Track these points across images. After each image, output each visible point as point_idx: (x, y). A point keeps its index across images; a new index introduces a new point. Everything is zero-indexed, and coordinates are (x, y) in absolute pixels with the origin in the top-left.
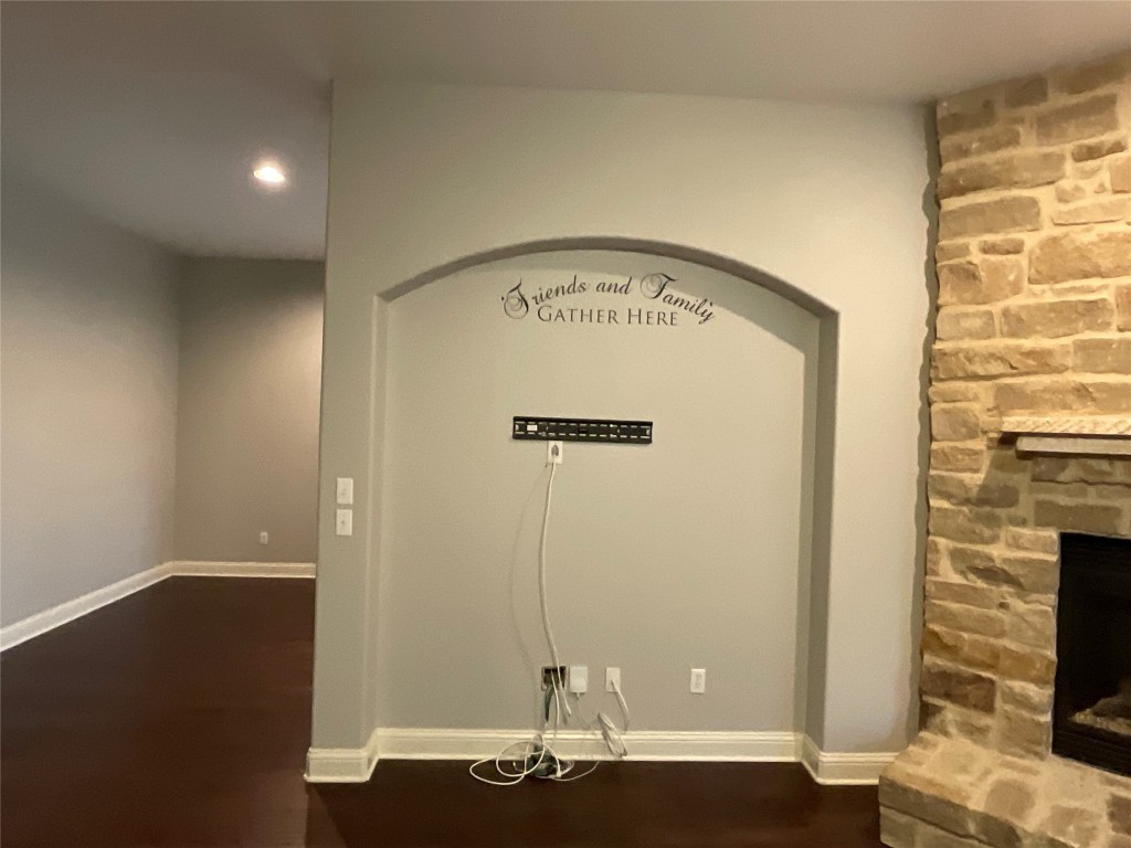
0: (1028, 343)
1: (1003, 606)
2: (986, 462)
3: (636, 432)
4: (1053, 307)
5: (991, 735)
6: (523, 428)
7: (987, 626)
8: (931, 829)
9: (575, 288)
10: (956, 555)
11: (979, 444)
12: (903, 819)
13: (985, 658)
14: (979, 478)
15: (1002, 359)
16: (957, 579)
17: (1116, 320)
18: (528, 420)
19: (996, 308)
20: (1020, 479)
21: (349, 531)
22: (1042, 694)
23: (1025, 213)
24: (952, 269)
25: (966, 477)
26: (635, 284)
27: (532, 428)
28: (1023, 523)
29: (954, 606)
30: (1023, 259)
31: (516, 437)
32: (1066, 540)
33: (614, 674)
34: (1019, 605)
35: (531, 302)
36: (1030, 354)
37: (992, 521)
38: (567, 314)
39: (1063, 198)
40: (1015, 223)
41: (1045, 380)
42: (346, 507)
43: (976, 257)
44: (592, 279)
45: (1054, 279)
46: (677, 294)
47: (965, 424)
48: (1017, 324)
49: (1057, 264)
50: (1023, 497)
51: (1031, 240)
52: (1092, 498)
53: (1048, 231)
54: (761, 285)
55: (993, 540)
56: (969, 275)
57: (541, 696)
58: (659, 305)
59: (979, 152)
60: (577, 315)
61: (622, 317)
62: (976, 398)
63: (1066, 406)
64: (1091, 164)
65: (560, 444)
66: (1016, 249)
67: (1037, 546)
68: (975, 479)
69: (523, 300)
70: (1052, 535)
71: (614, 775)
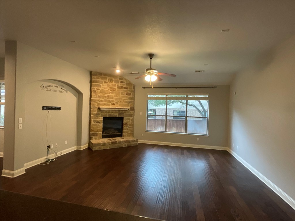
0: (101, 99)
1: (98, 125)
2: (97, 111)
3: (59, 108)
4: (103, 96)
5: (97, 138)
6: (44, 108)
7: (97, 127)
8: (98, 147)
9: (51, 86)
10: (94, 121)
11: (96, 109)
12: (95, 147)
13: (97, 131)
14: (96, 112)
15: (98, 100)
16: (94, 123)
17: (107, 98)
18: (44, 107)
19: (98, 95)
20: (100, 112)
21: (21, 128)
22: (101, 133)
23: (100, 86)
24: (93, 90)
25: (95, 112)
26: (59, 86)
27: (45, 108)
28: (100, 117)
29: (94, 126)
30: (100, 91)
31: (43, 110)
32: (103, 118)
33: (56, 144)
34: (100, 125)
35: (45, 87)
36: (101, 100)
37: (97, 117)
38: (50, 90)
39: (103, 85)
40: (99, 87)
41: (102, 103)
42: (21, 123)
43: (96, 90)
44: (53, 85)
45: (102, 93)
46: (64, 89)
47: (95, 107)
48: (99, 97)
49: (103, 92)
50: (100, 114)
51: (101, 89)
52: (105, 114)
53: (102, 88)
54: (74, 89)
55: (97, 119)
56: (95, 91)
57: (47, 151)
58: (61, 90)
59: (96, 79)
60: (51, 90)
61: (57, 91)
62: (96, 104)
63: (104, 105)
64: (105, 83)
65: (49, 111)
66: (99, 89)
67: (101, 119)
68: (96, 113)
69: (44, 87)
70: (102, 117)
71: (58, 158)
